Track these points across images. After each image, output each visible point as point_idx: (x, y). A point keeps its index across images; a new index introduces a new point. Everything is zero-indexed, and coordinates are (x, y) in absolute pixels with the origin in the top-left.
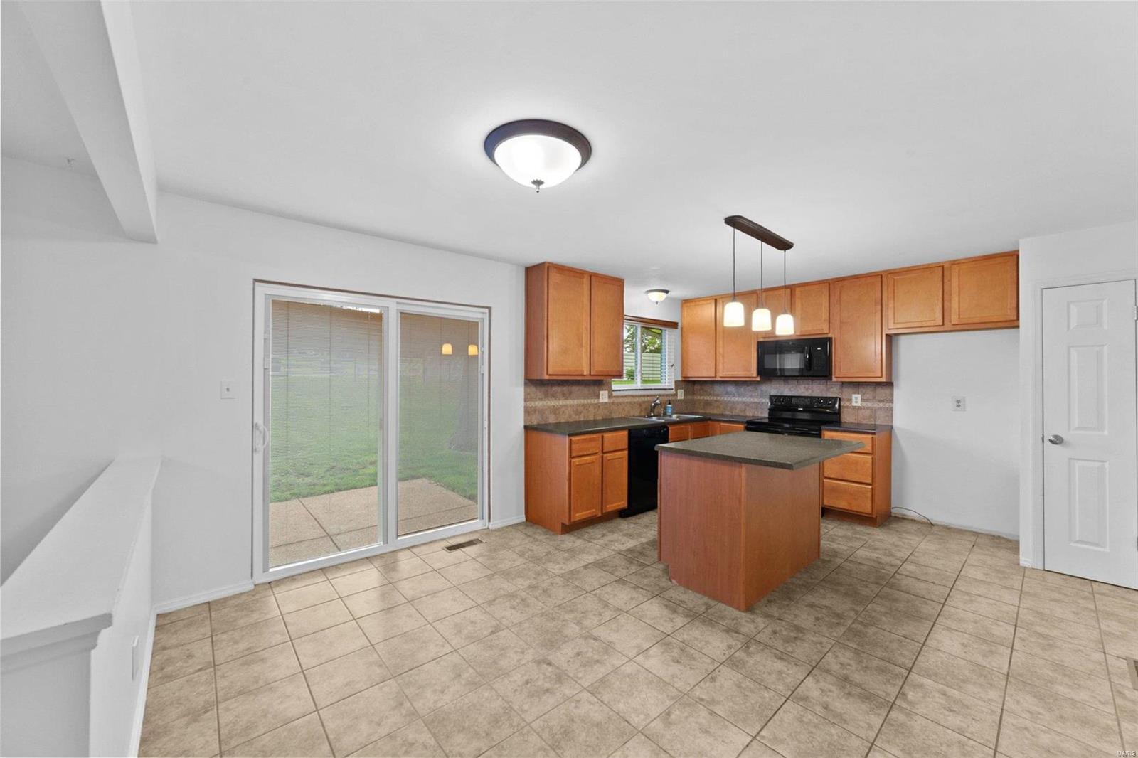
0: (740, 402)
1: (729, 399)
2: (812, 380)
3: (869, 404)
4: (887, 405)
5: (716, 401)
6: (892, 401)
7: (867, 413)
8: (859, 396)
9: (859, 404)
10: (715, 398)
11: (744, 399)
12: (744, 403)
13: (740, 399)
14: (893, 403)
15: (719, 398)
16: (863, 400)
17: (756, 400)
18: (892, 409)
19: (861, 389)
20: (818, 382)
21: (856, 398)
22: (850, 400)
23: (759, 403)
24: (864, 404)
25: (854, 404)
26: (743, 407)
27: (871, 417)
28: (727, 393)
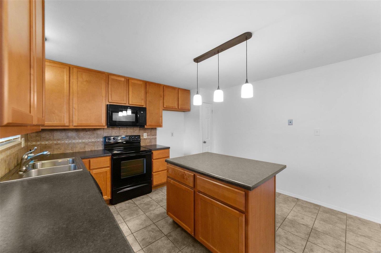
0: (81, 143)
1: (70, 141)
2: (127, 127)
3: (149, 137)
4: (155, 137)
5: (56, 144)
6: (156, 135)
7: (149, 141)
8: (146, 134)
9: (146, 138)
10: (55, 142)
11: (84, 141)
12: (84, 143)
13: (80, 141)
14: (156, 136)
15: (59, 142)
16: (148, 136)
17: (93, 140)
18: (156, 138)
19: (147, 131)
20: (130, 128)
21: (145, 135)
22: (143, 136)
23: (95, 142)
24: (148, 137)
25: (144, 138)
26: (83, 146)
27: (150, 142)
28: (68, 138)
